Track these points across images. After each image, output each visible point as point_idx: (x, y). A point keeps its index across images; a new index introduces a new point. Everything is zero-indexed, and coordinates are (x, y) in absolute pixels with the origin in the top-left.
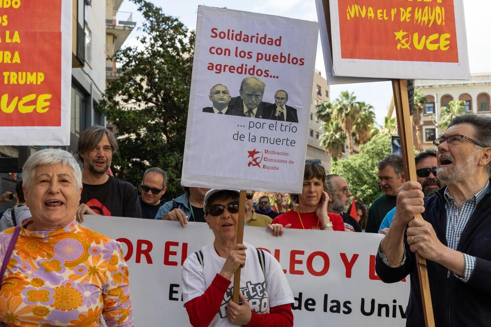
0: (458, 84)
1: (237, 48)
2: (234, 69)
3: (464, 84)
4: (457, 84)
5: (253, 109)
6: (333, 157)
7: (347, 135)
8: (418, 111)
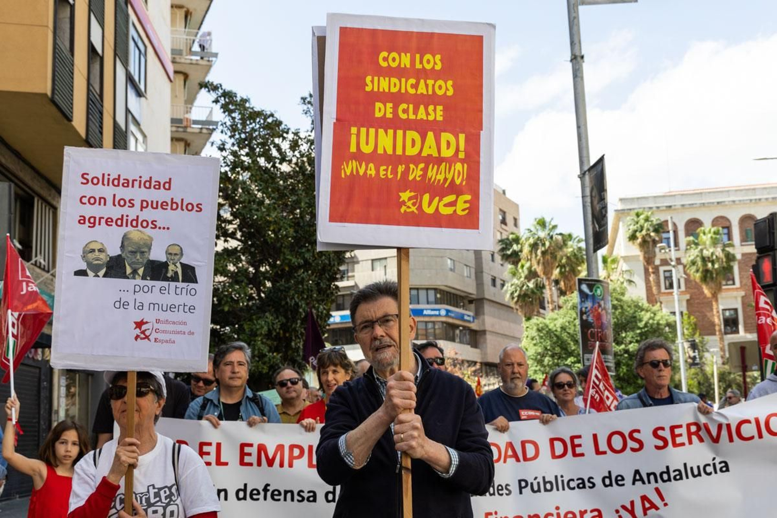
0: (710, 203)
1: (114, 195)
2: (112, 221)
3: (718, 203)
4: (708, 203)
5: (139, 269)
6: (525, 317)
7: (546, 283)
8: (651, 244)
